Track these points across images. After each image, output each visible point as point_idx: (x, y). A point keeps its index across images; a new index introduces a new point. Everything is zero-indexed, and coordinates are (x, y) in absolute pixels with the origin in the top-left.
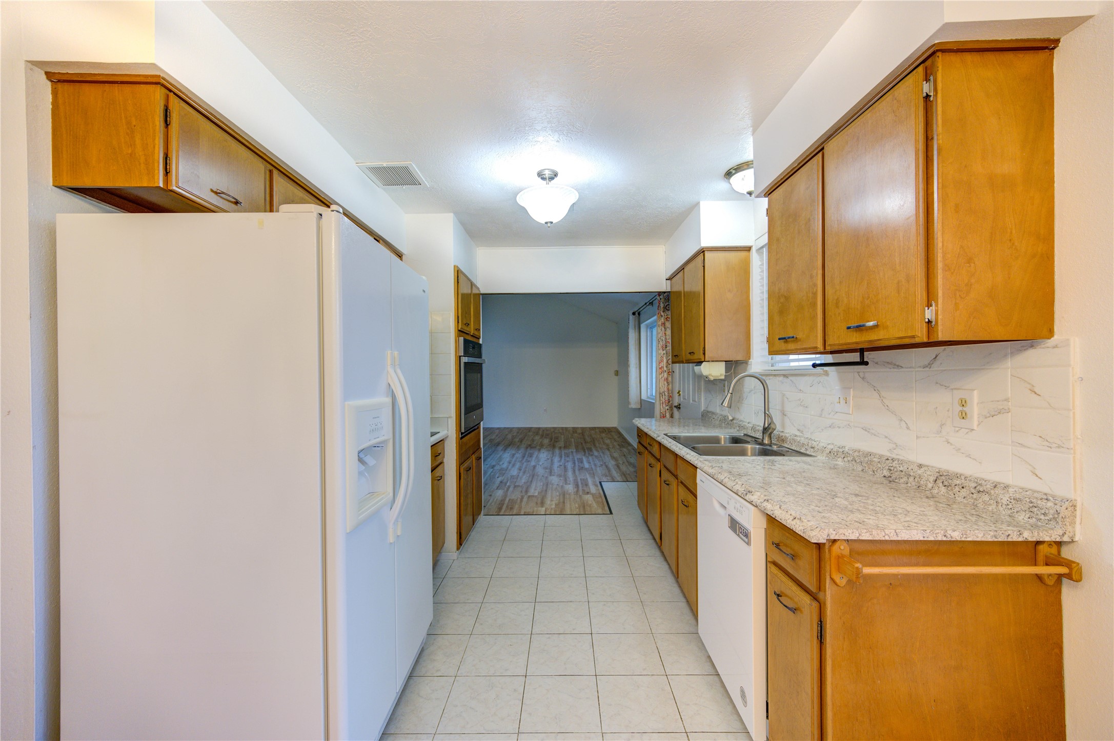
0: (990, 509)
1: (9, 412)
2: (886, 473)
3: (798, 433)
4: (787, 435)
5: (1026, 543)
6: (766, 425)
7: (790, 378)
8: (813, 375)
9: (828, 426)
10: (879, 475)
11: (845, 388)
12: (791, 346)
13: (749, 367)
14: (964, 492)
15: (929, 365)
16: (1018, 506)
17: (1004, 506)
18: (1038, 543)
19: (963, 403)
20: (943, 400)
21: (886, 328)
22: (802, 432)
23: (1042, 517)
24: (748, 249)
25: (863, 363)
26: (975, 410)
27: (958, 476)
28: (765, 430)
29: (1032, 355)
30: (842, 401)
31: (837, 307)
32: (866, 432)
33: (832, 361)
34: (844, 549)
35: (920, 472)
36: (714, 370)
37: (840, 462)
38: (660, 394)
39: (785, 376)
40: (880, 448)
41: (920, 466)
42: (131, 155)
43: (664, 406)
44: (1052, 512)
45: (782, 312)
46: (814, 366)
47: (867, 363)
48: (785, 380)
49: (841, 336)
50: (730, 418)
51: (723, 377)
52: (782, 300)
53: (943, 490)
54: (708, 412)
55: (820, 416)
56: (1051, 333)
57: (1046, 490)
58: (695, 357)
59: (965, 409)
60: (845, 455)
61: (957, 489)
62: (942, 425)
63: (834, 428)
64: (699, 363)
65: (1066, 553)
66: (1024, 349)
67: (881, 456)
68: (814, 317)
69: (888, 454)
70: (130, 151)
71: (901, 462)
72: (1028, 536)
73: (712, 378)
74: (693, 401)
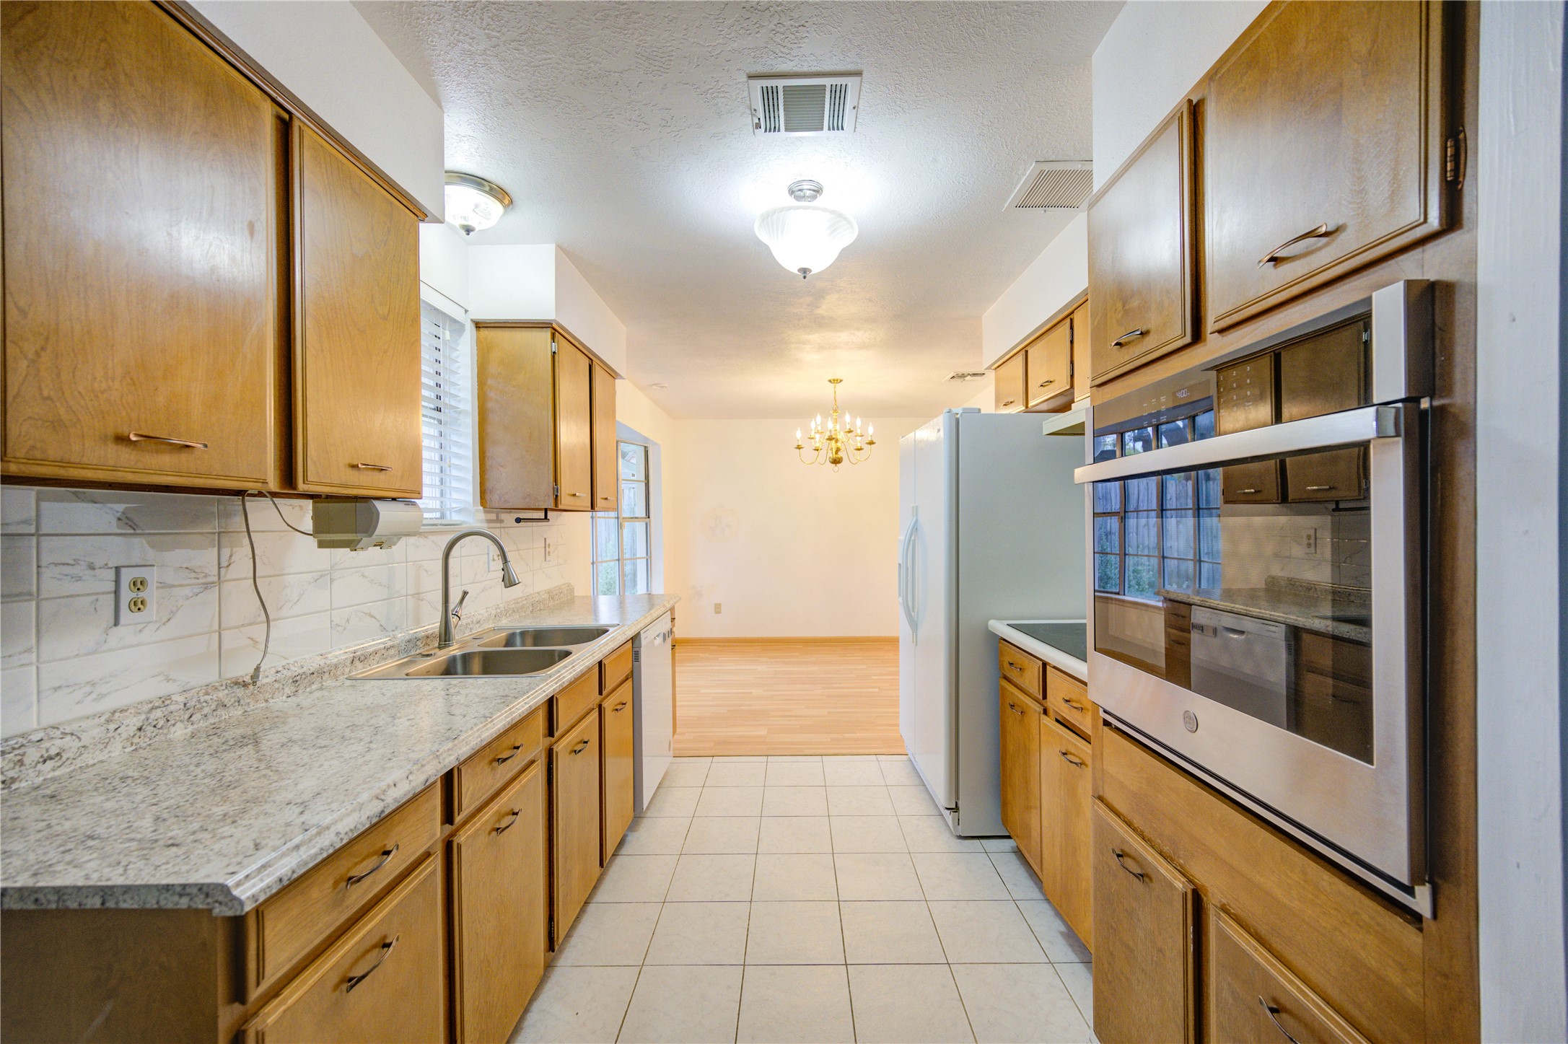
62: (541, 562)
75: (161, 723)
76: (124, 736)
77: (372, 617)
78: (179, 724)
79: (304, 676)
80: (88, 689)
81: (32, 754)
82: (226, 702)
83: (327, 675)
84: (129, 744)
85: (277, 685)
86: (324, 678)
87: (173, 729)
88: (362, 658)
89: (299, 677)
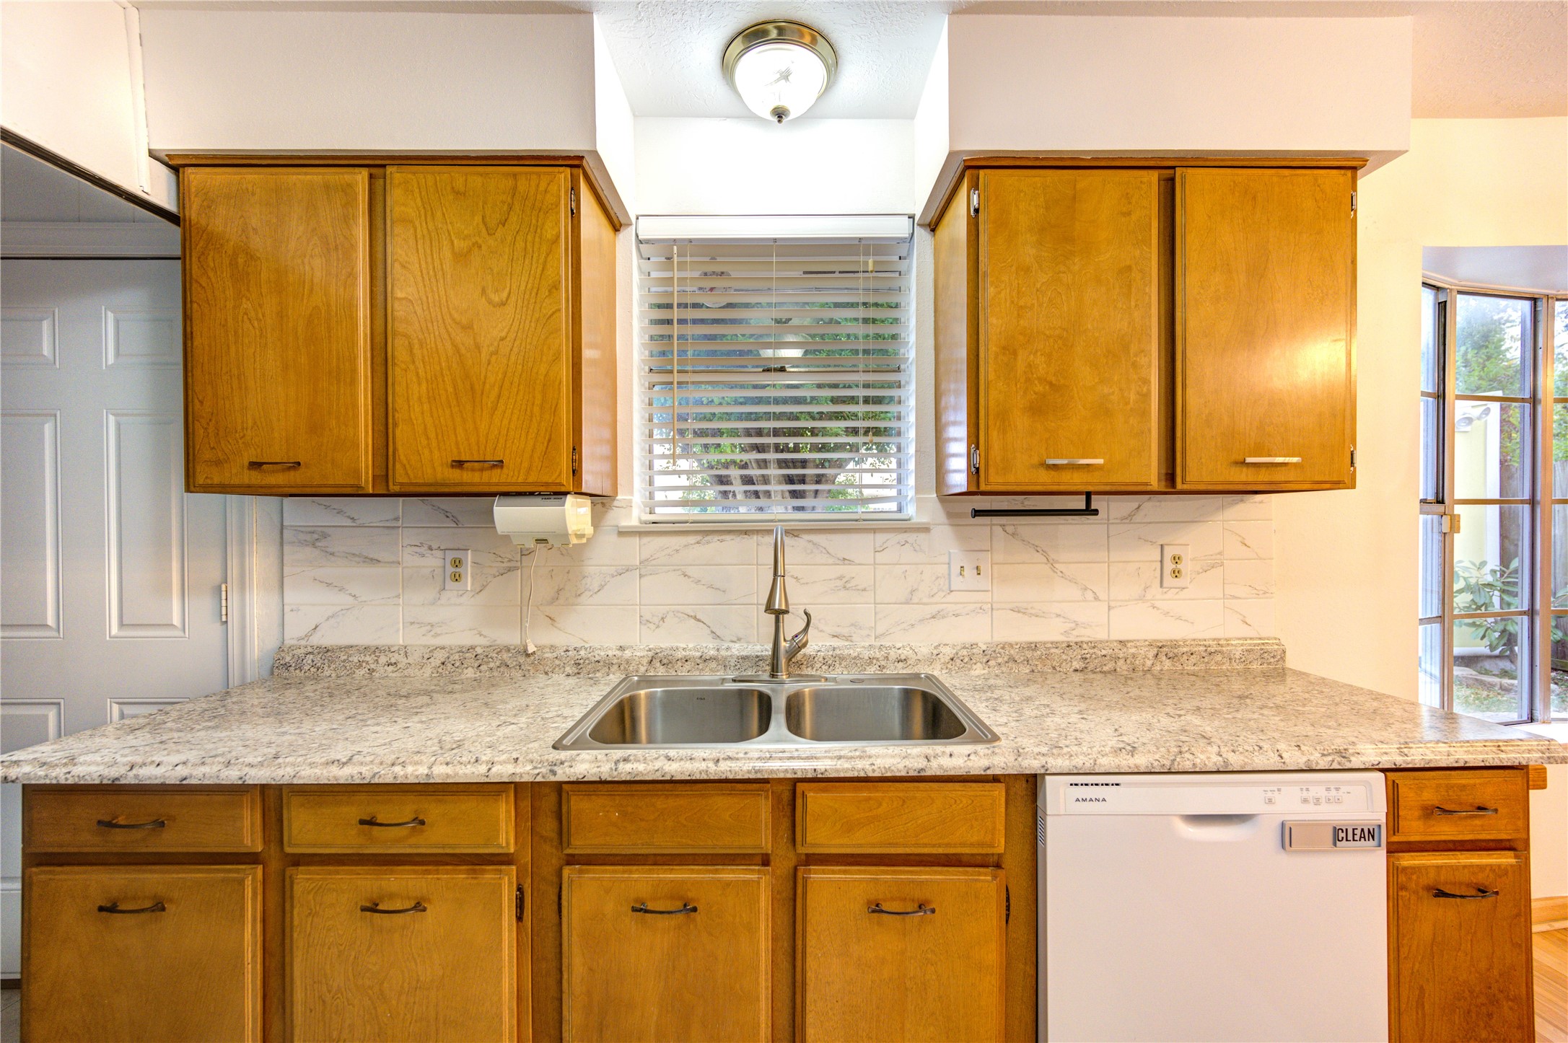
0: (1224, 667)
9: (929, 616)
14: (1193, 659)
15: (1129, 517)
16: (1251, 657)
17: (1237, 661)
19: (1176, 560)
23: (1272, 660)
25: (1089, 511)
27: (1180, 643)
30: (969, 573)
32: (1020, 615)
36: (582, 519)
40: (1049, 631)
44: (1279, 652)
47: (1096, 512)
53: (1167, 663)
55: (907, 602)
58: (509, 478)
59: (1178, 566)
61: (1185, 657)
63: (943, 617)
67: (1056, 644)
69: (1067, 639)
71: (1094, 645)
75: (458, 664)
76: (433, 665)
77: (699, 620)
78: (470, 669)
79: (587, 662)
80: (429, 628)
81: (383, 660)
82: (509, 663)
83: (616, 667)
84: (435, 671)
85: (557, 662)
86: (612, 670)
87: (465, 671)
88: (665, 661)
89: (582, 661)
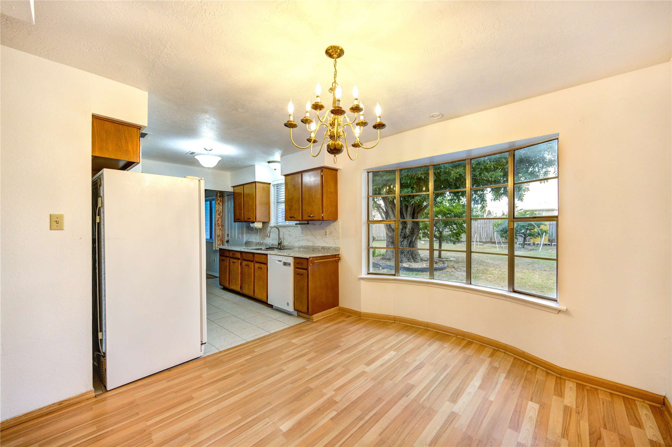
0: (330, 251)
1: (81, 238)
2: (312, 249)
3: (289, 244)
4: (285, 245)
5: (335, 255)
6: (279, 243)
7: (286, 228)
8: (295, 227)
9: (298, 240)
10: (311, 250)
11: (302, 230)
12: (293, 219)
13: (269, 224)
15: (320, 224)
17: (332, 250)
18: (336, 255)
19: (326, 232)
20: (323, 231)
21: (315, 217)
22: (290, 243)
24: (270, 184)
25: (308, 224)
26: (328, 233)
27: (325, 247)
28: (279, 244)
29: (335, 223)
30: (302, 234)
31: (305, 211)
33: (299, 223)
34: (311, 259)
35: (319, 247)
36: (258, 225)
37: (301, 249)
38: (217, 236)
39: (284, 227)
40: (310, 244)
41: (319, 246)
42: (127, 150)
43: (219, 241)
44: (337, 250)
45: (290, 210)
46: (296, 224)
47: (309, 224)
48: (284, 228)
49: (305, 217)
50: (262, 242)
51: (261, 228)
52: (290, 206)
53: (323, 250)
54: (249, 242)
55: (296, 238)
56: (337, 220)
57: (337, 246)
58: (251, 220)
60: (303, 247)
62: (323, 237)
64: (254, 222)
65: (339, 256)
66: (334, 222)
67: (311, 246)
68: (299, 213)
69: (312, 245)
70: (126, 149)
71: (315, 246)
72: (335, 254)
73: (258, 228)
74: (237, 238)
